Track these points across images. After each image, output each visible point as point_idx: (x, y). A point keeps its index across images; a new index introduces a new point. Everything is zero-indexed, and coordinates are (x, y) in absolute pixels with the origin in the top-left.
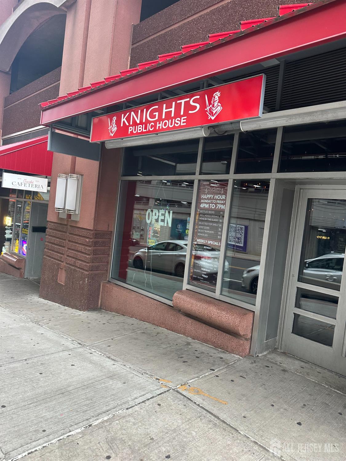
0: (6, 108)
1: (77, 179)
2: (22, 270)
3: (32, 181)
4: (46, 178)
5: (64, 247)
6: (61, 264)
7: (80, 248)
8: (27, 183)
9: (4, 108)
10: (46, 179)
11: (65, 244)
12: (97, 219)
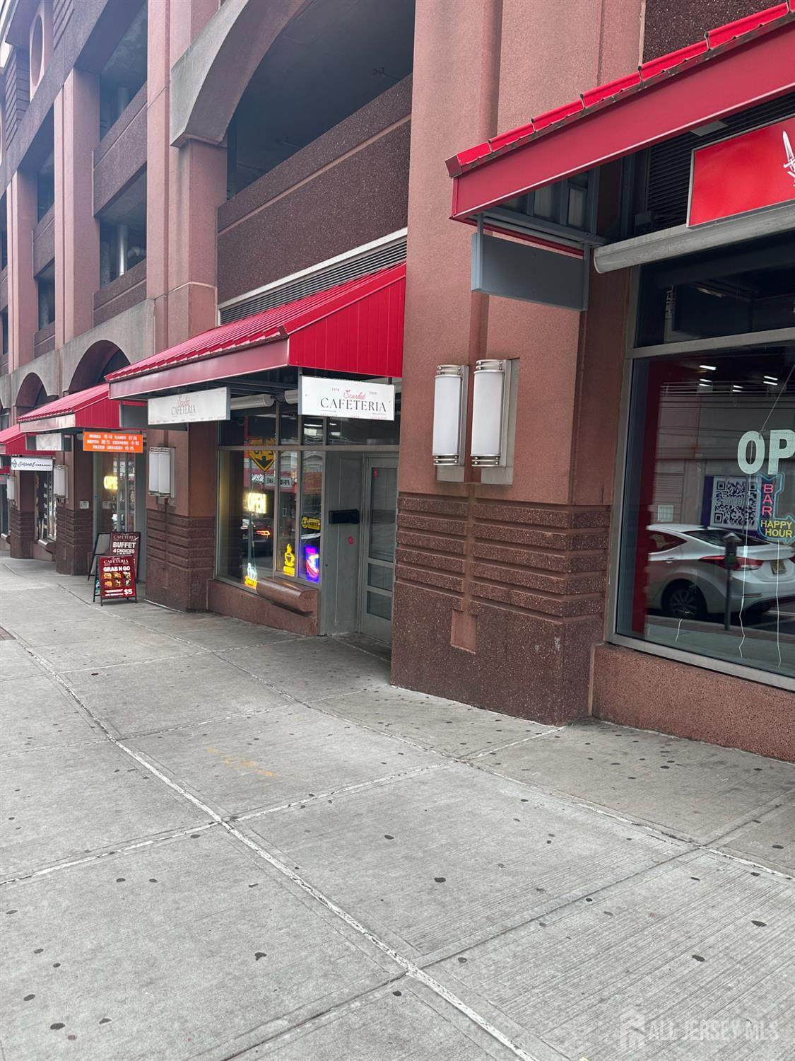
0: (224, 232)
1: (502, 371)
2: (314, 616)
3: (363, 394)
4: (390, 383)
5: (462, 555)
6: (458, 600)
7: (523, 555)
8: (353, 400)
9: (219, 232)
10: (391, 386)
11: (465, 547)
12: (576, 475)
